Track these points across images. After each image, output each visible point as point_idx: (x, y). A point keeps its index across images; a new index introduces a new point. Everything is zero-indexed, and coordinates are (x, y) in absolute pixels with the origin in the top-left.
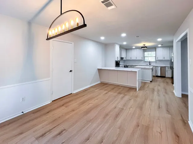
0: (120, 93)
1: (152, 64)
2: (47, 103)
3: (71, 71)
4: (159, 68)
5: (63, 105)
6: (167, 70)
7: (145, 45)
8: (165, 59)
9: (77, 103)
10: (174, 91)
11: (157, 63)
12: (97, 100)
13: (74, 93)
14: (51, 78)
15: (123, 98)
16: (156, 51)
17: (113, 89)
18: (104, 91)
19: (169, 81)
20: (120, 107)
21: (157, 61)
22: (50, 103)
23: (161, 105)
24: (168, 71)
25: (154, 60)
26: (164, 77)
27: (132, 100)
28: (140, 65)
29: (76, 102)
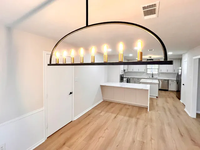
0: (130, 116)
2: (39, 143)
3: (71, 93)
5: (64, 144)
6: (170, 83)
7: (151, 57)
8: (169, 72)
9: (83, 138)
10: (185, 110)
11: (160, 75)
12: (107, 130)
13: (75, 120)
14: (45, 108)
15: (136, 123)
17: (121, 110)
18: (110, 114)
19: (174, 95)
20: (138, 139)
21: (160, 74)
22: (44, 141)
23: (181, 131)
25: (157, 73)
26: (167, 90)
27: (149, 126)
28: (143, 77)
29: (81, 136)
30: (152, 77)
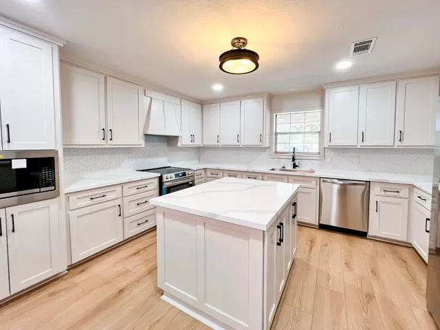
1: (305, 167)
4: (336, 187)
6: (379, 199)
8: (369, 142)
11: (328, 160)
16: (323, 106)
21: (329, 153)
24: (381, 206)
25: (315, 148)
26: (363, 235)
30: (295, 166)
